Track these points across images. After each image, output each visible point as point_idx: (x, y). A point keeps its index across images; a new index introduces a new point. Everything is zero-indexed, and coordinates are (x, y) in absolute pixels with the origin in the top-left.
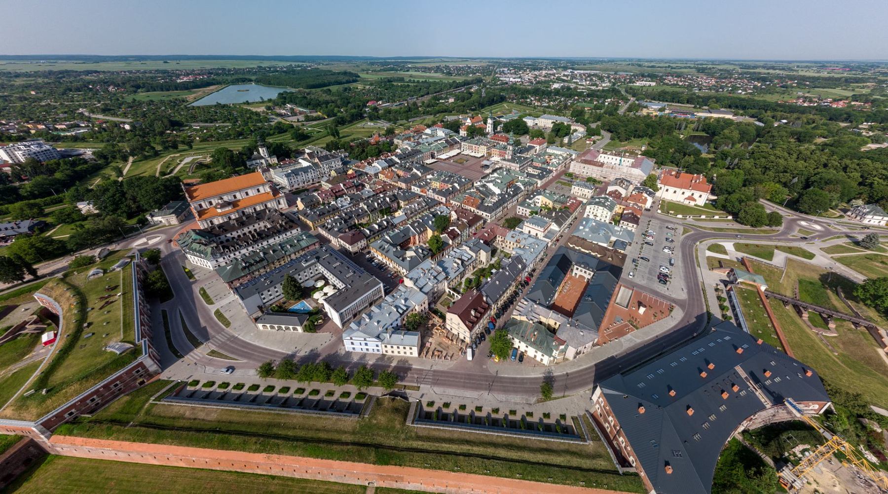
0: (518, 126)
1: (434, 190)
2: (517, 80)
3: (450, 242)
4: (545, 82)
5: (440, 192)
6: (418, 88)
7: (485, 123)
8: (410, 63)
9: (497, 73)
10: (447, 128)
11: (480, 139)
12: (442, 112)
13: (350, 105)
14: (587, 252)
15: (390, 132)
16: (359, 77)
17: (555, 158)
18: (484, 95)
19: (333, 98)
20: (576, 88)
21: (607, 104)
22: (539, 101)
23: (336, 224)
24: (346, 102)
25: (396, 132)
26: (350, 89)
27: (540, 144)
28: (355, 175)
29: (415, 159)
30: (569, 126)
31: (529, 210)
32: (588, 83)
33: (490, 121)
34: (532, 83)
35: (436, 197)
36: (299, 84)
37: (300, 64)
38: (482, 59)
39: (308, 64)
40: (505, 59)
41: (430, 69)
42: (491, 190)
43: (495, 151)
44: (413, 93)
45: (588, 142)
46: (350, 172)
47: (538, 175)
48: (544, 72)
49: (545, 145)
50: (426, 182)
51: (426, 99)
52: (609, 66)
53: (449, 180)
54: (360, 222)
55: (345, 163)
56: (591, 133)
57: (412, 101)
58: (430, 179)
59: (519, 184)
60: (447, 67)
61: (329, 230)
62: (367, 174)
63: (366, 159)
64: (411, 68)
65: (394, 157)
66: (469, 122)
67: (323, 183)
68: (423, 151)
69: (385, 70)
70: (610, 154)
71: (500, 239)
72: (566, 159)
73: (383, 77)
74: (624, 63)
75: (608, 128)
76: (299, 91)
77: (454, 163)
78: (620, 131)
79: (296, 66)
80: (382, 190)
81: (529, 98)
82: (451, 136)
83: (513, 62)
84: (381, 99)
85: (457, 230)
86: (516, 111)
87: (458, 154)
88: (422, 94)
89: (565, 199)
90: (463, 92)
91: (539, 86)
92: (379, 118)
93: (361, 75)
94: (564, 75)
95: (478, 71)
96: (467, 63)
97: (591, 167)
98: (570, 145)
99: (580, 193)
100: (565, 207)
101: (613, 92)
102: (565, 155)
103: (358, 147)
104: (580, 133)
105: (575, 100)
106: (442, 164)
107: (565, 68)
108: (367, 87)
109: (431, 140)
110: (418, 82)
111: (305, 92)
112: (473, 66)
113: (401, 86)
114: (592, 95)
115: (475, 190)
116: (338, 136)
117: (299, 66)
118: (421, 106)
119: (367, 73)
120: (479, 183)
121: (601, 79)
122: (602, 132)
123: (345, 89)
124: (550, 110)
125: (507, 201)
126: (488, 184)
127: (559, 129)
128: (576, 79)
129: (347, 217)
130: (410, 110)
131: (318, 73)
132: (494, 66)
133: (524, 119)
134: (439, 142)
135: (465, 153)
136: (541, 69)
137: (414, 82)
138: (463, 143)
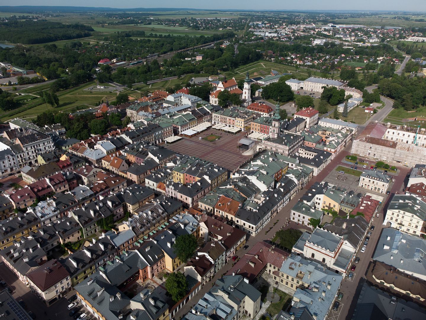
0: (281, 92)
1: (176, 186)
2: (273, 35)
3: (199, 278)
4: (305, 37)
5: (184, 189)
6: (159, 44)
7: (241, 87)
8: (153, 15)
9: (250, 27)
10: (195, 95)
11: (235, 109)
12: (188, 73)
13: (77, 65)
14: (404, 292)
15: (123, 100)
16: (93, 30)
17: (333, 136)
18: (237, 52)
19: (57, 56)
20: (341, 45)
21: (379, 62)
22: (300, 59)
23: (27, 249)
24: (73, 60)
25: (131, 98)
26: (80, 45)
27: (310, 116)
28: (70, 162)
29: (151, 138)
30: (343, 92)
31: (307, 218)
32: (353, 38)
33: (246, 86)
34: (290, 38)
35: (179, 196)
36: (20, 38)
37: (25, 15)
38: (232, 12)
39: (35, 15)
40: (258, 12)
41: (174, 22)
42: (253, 185)
43: (254, 125)
44: (154, 49)
45: (367, 111)
46: (63, 158)
47: (313, 160)
48: (302, 27)
49: (317, 116)
50: (166, 173)
51: (170, 56)
52: (372, 19)
53: (197, 170)
54: (67, 240)
55: (59, 143)
56: (368, 99)
57: (152, 58)
58: (171, 169)
59: (291, 176)
60: (193, 20)
61: (15, 261)
62: (86, 160)
63: (86, 138)
64: (153, 20)
65: (124, 136)
66: (220, 87)
67: (23, 175)
68: (163, 126)
69: (123, 23)
70: (400, 130)
71: (272, 270)
72: (345, 136)
73: (120, 31)
74: (389, 16)
75: (388, 93)
76: (18, 47)
77: (204, 142)
78: (404, 97)
79: (20, 18)
80: (104, 187)
81: (288, 56)
82: (199, 105)
83: (266, 15)
84: (115, 57)
85: (209, 257)
86: (276, 72)
87: (209, 128)
88: (165, 50)
89: (355, 200)
90: (212, 48)
91: (299, 42)
92: (111, 80)
93: (95, 28)
94: (325, 30)
95: (228, 24)
96: (216, 15)
97: (380, 148)
98: (345, 115)
99: (372, 186)
100: (358, 214)
101: (384, 48)
102: (344, 131)
103: (78, 120)
104: (356, 99)
105: (342, 58)
106: (187, 143)
107: (325, 22)
108: (101, 42)
109: (173, 110)
110: (161, 36)
111: (24, 48)
112: (222, 19)
113: (141, 41)
114: (361, 51)
115: (232, 187)
116: (57, 103)
117: (23, 18)
118: (163, 65)
119: (103, 26)
120: (237, 175)
121: (367, 33)
122: (382, 98)
123: (75, 45)
124: (314, 70)
125: (277, 203)
126: (249, 177)
127: (331, 96)
128: (340, 34)
129: (47, 236)
130: (149, 69)
131: (44, 25)
132: (246, 19)
133: (288, 83)
134: (184, 113)
135: (217, 126)
136: (299, 23)
137: (156, 36)
138: (214, 115)
